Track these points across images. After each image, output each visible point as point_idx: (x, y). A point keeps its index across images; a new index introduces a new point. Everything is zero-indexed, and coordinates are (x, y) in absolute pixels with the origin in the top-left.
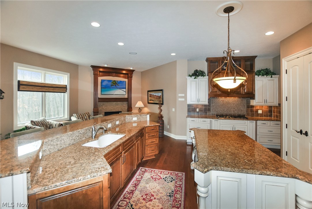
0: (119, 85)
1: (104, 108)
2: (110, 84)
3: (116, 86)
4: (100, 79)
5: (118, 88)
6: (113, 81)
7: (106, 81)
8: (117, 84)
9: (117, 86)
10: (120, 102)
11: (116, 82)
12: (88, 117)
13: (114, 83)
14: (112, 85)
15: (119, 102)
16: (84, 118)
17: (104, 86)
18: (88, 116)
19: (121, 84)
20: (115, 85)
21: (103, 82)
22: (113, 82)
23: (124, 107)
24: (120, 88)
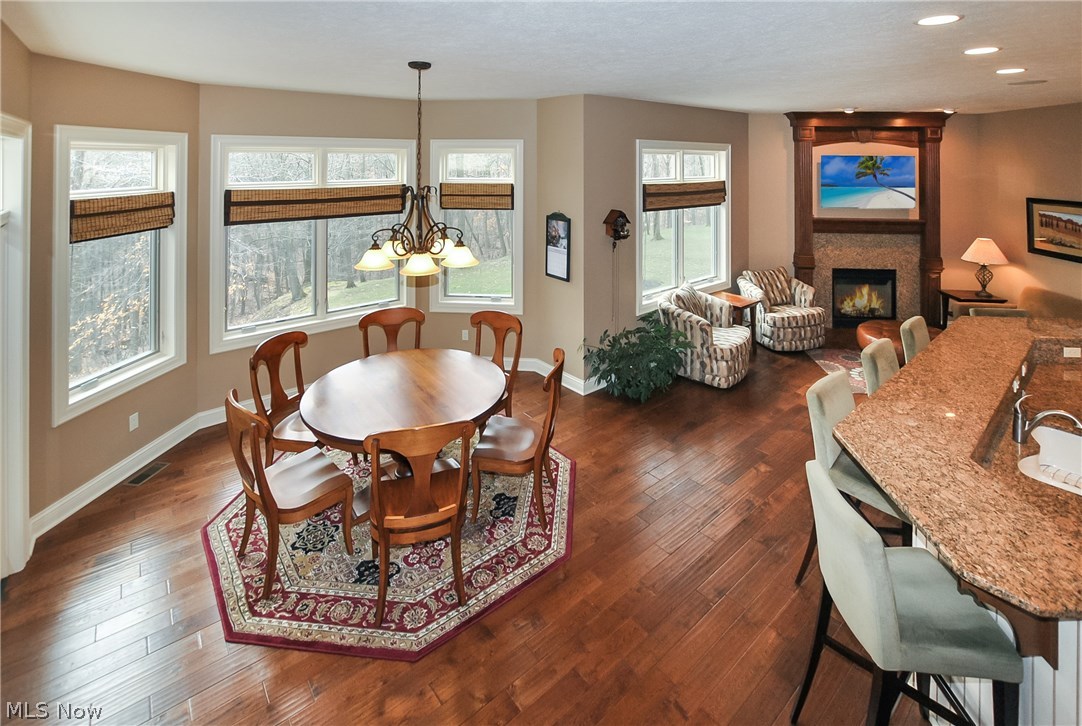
0: (889, 173)
1: (832, 255)
2: (854, 168)
3: (875, 176)
4: (819, 152)
5: (882, 185)
6: (864, 159)
7: (837, 160)
8: (878, 168)
9: (879, 176)
10: (888, 236)
11: (876, 162)
12: (785, 285)
13: (867, 167)
14: (859, 175)
15: (884, 236)
16: (774, 287)
17: (830, 177)
18: (786, 281)
19: (895, 171)
20: (872, 173)
21: (828, 163)
22: (862, 163)
23: (908, 253)
24: (893, 186)
